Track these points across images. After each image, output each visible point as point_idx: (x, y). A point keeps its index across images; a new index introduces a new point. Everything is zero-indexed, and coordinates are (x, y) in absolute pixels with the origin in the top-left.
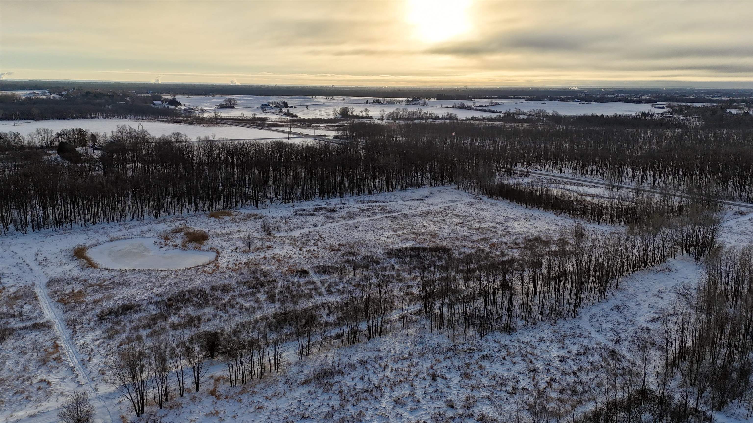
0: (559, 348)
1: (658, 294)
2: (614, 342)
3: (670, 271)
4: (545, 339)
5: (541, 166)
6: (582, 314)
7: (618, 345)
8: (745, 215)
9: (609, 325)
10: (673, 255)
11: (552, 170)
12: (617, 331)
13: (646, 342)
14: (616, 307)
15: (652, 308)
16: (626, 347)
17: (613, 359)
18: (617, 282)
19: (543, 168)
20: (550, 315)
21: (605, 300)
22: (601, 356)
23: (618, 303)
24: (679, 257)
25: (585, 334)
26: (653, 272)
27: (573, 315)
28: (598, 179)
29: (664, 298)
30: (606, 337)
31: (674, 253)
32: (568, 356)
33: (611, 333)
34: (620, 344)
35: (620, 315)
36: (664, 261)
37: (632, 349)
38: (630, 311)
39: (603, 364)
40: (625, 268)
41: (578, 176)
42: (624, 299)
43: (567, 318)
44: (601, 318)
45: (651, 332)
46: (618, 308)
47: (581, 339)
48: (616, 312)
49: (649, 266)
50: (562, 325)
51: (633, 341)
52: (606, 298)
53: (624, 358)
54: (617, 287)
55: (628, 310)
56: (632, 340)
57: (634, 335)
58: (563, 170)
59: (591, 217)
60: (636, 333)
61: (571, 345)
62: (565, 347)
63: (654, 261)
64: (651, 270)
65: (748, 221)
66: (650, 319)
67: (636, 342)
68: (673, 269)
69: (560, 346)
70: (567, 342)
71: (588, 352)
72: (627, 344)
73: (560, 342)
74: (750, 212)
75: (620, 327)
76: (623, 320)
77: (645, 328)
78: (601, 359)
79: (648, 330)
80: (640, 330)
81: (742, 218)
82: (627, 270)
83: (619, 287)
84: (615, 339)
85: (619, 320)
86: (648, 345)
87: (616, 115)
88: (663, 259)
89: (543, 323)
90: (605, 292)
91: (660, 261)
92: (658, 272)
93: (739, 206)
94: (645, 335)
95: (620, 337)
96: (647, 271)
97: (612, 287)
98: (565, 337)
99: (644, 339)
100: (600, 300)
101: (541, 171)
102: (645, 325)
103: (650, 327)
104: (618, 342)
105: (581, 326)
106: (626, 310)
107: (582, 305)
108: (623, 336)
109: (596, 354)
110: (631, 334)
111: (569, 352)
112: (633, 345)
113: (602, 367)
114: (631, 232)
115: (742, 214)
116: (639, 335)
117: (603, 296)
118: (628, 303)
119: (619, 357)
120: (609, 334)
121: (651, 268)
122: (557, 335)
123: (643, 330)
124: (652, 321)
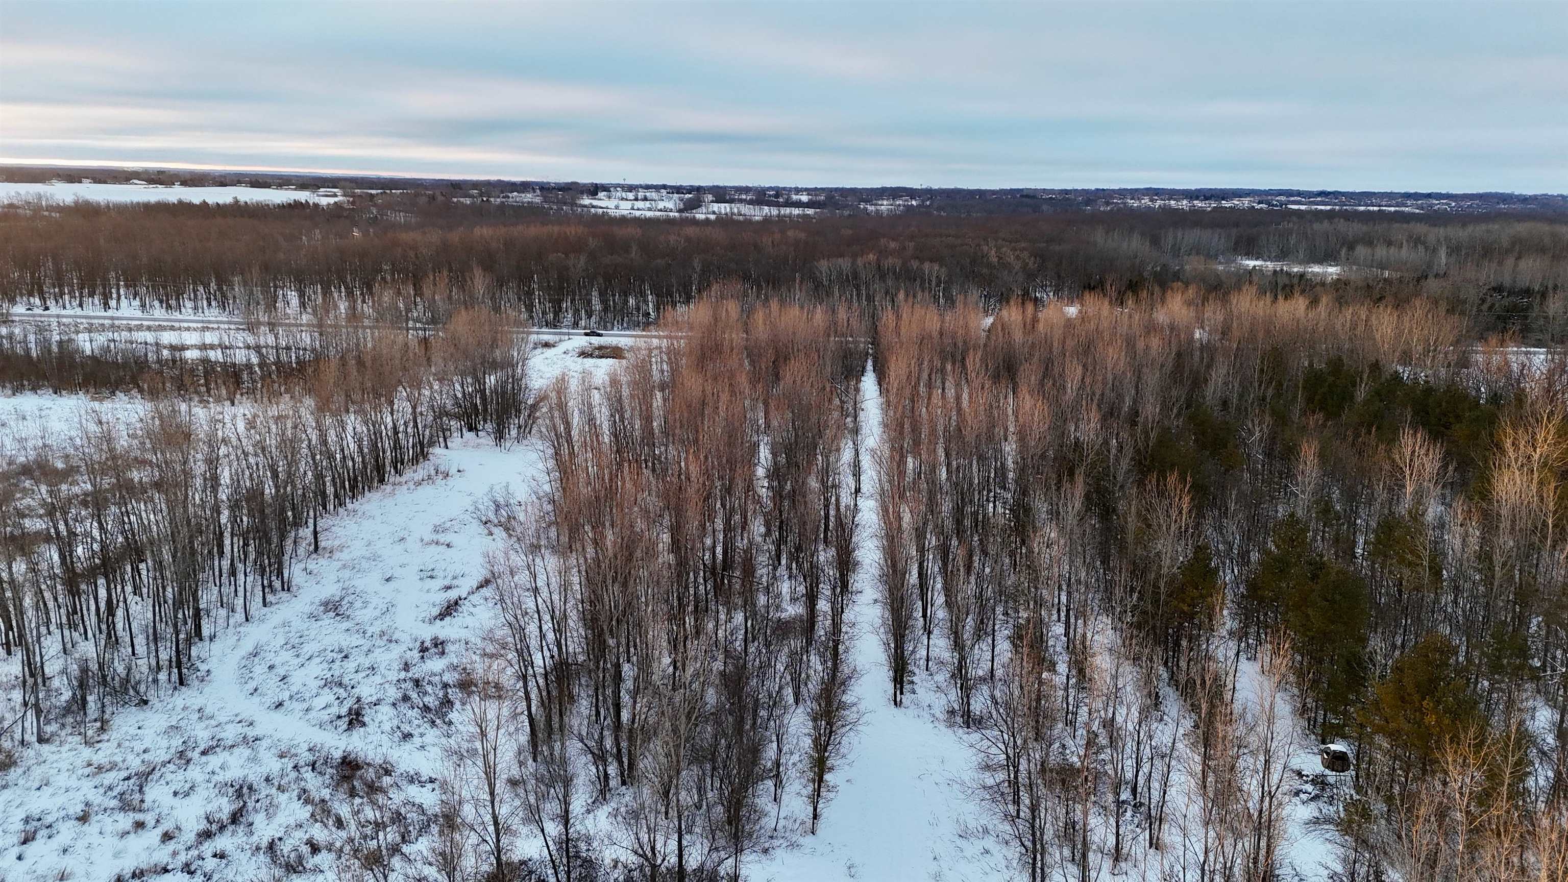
0: (125, 834)
1: (435, 537)
2: (343, 724)
3: (447, 475)
4: (49, 819)
5: (43, 299)
6: (212, 665)
7: (358, 732)
8: (554, 346)
9: (316, 669)
10: (441, 440)
11: (81, 305)
12: (346, 681)
13: (446, 686)
14: (325, 604)
15: (432, 577)
16: (387, 727)
17: (353, 793)
18: (315, 533)
19: (51, 303)
20: (79, 704)
21: (284, 595)
22: (307, 801)
23: (330, 590)
24: (455, 441)
25: (230, 733)
26: (405, 487)
27: (175, 677)
28: (217, 314)
29: (454, 543)
30: (312, 714)
31: (445, 432)
32: (162, 855)
33: (328, 696)
34: (364, 724)
35: (346, 625)
36: (425, 457)
37: (406, 728)
38: (371, 606)
39: (319, 833)
40: (330, 490)
41: (159, 312)
42: (347, 573)
43: (151, 695)
44: (286, 656)
45: (449, 648)
46: (333, 607)
47: (214, 761)
48: (328, 620)
49: (392, 477)
50: (133, 731)
51: (406, 698)
52: (287, 587)
53: (388, 772)
54: (316, 548)
55: (366, 604)
56: (400, 695)
57: (403, 675)
58: (113, 303)
59: (208, 391)
60: (406, 667)
61: (177, 802)
62: (149, 818)
63: (402, 464)
64: (400, 484)
65: (564, 356)
66: (436, 611)
67: (414, 695)
68: (453, 471)
69: (125, 821)
70: (157, 793)
71: (251, 804)
72: (385, 711)
73: (126, 806)
74: (560, 341)
75: (351, 665)
76: (356, 640)
77: (428, 644)
78: (304, 813)
79: (439, 645)
80: (416, 654)
81: (549, 352)
82: (336, 496)
83: (322, 544)
84: (344, 711)
85: (344, 644)
86: (455, 694)
87: (237, 201)
88: (421, 453)
89: (46, 748)
90: (280, 574)
91: (415, 460)
92: (419, 484)
93: (538, 333)
94: (436, 664)
95: (359, 700)
96: (388, 488)
97: (301, 551)
98: (145, 776)
99: (436, 679)
100: (270, 598)
101: (47, 309)
102: (427, 633)
103: (442, 637)
104: (355, 719)
105: (208, 711)
106: (358, 604)
107: (206, 632)
108: (367, 691)
109: (283, 798)
110: (393, 676)
111: (167, 837)
112: (410, 713)
113: (315, 849)
114: (322, 408)
115: (547, 345)
116: (415, 672)
117: (277, 584)
118: (360, 583)
119: (371, 774)
120: (320, 702)
121: (398, 479)
122: (109, 778)
123: (423, 650)
124: (442, 616)
